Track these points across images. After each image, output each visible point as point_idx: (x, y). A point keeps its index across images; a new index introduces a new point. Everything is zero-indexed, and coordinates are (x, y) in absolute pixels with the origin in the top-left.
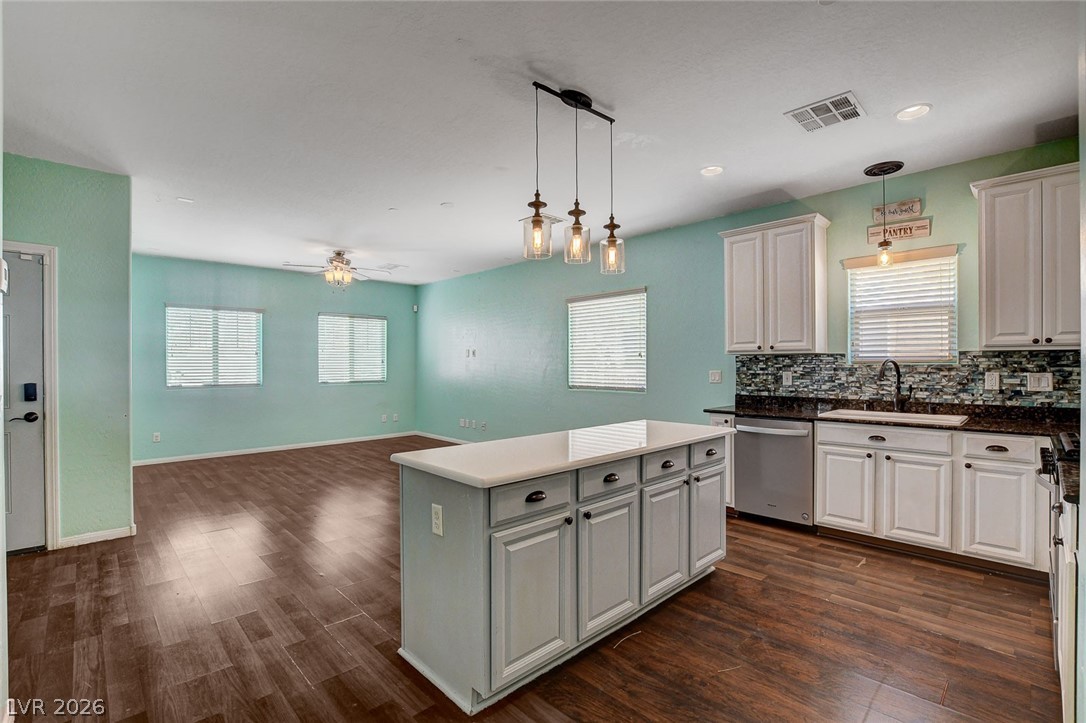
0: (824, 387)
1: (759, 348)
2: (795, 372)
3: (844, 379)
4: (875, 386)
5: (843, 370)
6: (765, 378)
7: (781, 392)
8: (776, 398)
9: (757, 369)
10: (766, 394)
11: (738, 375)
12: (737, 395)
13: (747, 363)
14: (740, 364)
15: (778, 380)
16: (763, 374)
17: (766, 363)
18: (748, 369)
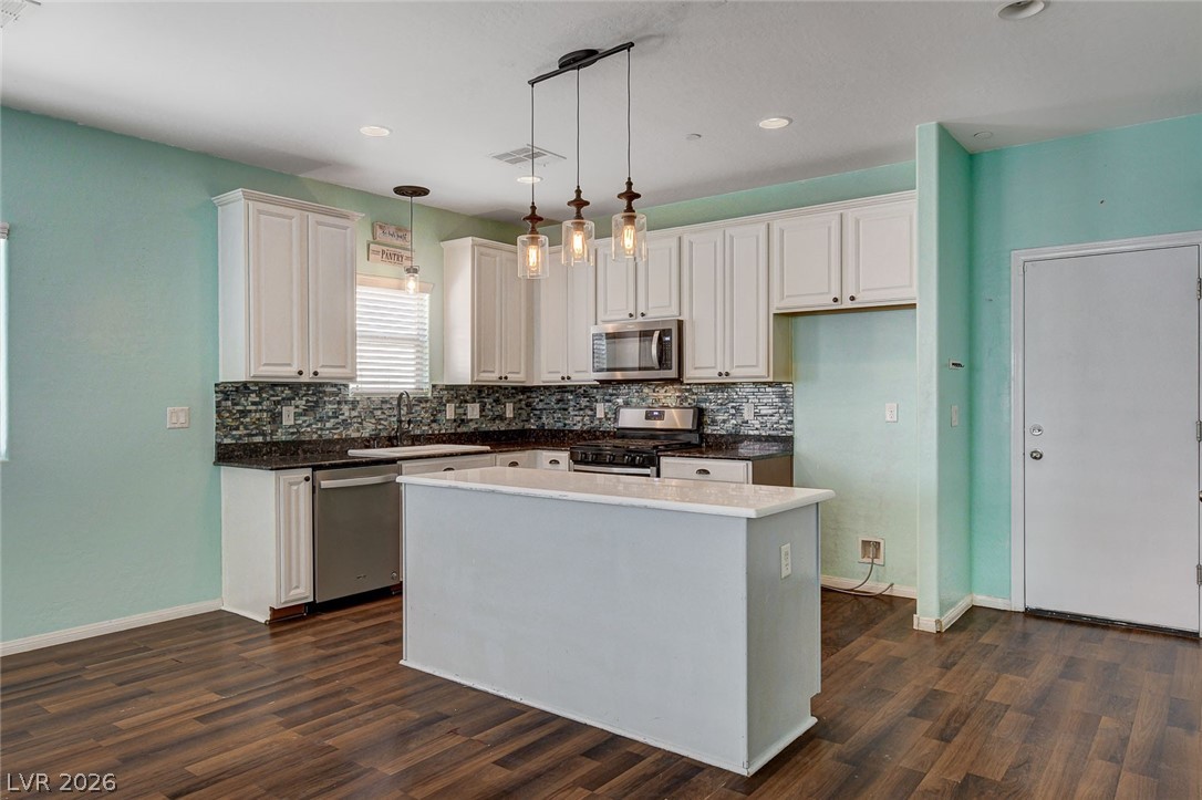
0: (328, 425)
1: (300, 373)
2: (297, 407)
3: (347, 414)
4: (373, 421)
5: (346, 402)
6: (258, 416)
7: (281, 436)
8: (276, 444)
9: (247, 403)
10: (259, 439)
11: (219, 413)
12: (219, 445)
13: (231, 394)
14: (221, 396)
15: (276, 418)
16: (256, 411)
17: (259, 395)
18: (235, 404)
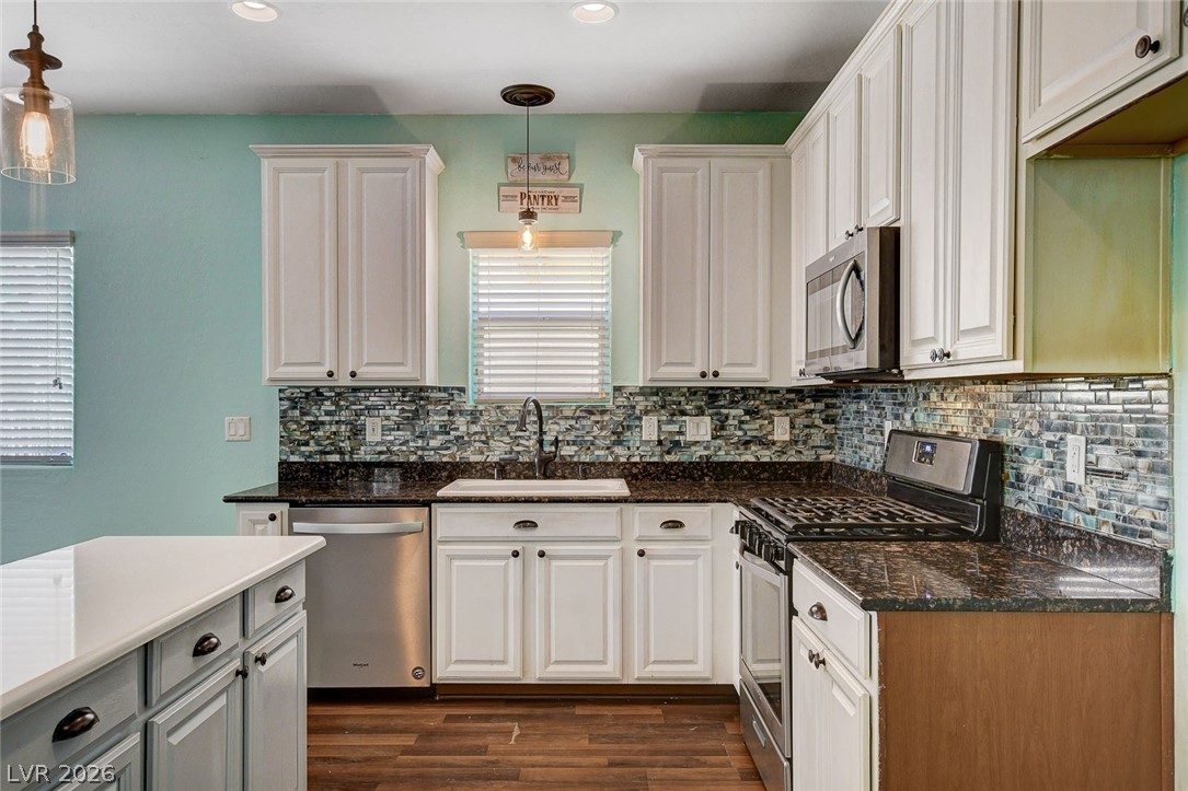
0: (433, 443)
1: (331, 374)
2: (387, 418)
3: (463, 429)
4: (507, 439)
5: (461, 413)
6: (334, 429)
7: (364, 455)
8: (354, 465)
9: (320, 412)
10: (335, 458)
11: (284, 424)
12: (280, 464)
13: (301, 400)
14: (286, 404)
15: (357, 432)
16: (331, 423)
17: (337, 404)
18: (303, 414)
